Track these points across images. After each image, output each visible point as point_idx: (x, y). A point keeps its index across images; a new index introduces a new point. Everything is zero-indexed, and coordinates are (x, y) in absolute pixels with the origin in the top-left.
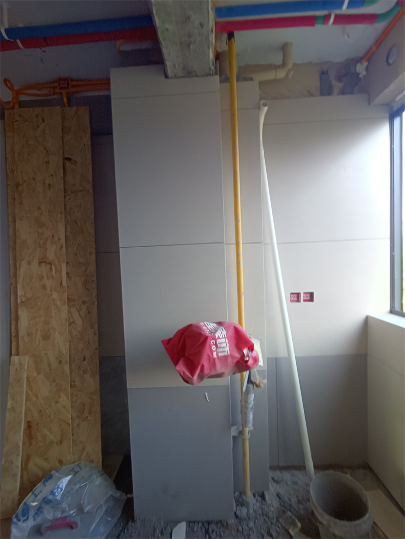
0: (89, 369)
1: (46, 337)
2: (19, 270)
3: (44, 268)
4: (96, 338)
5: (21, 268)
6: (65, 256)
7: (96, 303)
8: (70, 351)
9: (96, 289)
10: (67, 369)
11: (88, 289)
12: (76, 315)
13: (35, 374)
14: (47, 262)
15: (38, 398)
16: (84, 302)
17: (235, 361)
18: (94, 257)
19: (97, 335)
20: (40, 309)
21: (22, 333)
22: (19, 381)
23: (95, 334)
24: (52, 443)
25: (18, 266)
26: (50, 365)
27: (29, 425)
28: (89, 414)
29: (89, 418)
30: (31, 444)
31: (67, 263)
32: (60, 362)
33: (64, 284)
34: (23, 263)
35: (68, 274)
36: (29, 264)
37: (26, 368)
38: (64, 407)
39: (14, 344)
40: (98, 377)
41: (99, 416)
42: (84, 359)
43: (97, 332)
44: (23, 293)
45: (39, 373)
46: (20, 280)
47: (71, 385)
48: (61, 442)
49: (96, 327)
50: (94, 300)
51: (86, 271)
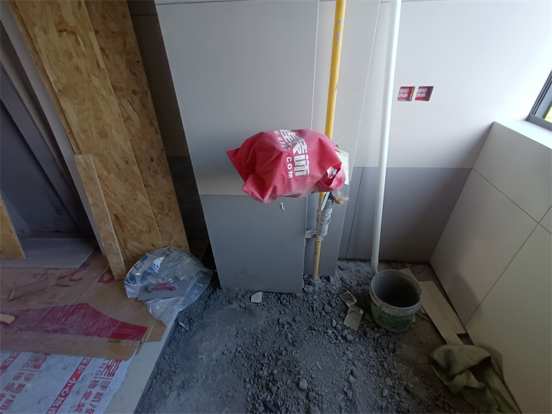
0: (159, 170)
1: (103, 135)
2: (37, 43)
3: (68, 40)
4: (160, 137)
5: (38, 38)
6: (90, 21)
7: (149, 93)
8: (134, 151)
9: (144, 74)
10: (136, 169)
11: (135, 74)
12: (129, 108)
13: (106, 174)
14: (68, 29)
15: (116, 195)
16: (134, 92)
17: (315, 181)
18: (129, 22)
19: (159, 134)
20: (84, 100)
21: (75, 129)
22: (91, 179)
23: (157, 133)
24: (141, 232)
25: (32, 36)
26: (117, 166)
27: (116, 217)
28: (170, 210)
29: (170, 214)
30: (123, 232)
31: (96, 32)
32: (127, 162)
33: (102, 65)
34: (36, 30)
35: (102, 49)
36: (45, 33)
37: (94, 168)
38: (144, 204)
39: (72, 141)
40: (170, 178)
41: (179, 213)
42: (152, 160)
43: (158, 130)
44: (56, 79)
45: (109, 172)
46: (44, 57)
47: (145, 185)
48: (150, 232)
49: (156, 124)
50: (147, 89)
51: (125, 45)
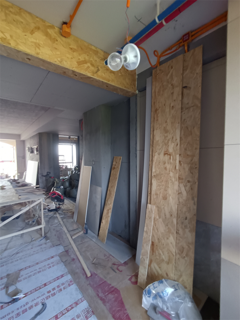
1: (165, 198)
2: (154, 158)
3: (167, 157)
4: (195, 207)
6: (179, 150)
7: (197, 183)
9: (198, 174)
10: (175, 221)
11: (192, 173)
12: (183, 189)
14: (168, 154)
15: (158, 231)
16: (189, 182)
18: (198, 151)
20: (163, 181)
21: (153, 193)
22: (150, 218)
25: (153, 156)
27: (153, 244)
29: (186, 258)
30: (153, 254)
31: (180, 155)
33: (177, 168)
35: (180, 162)
36: (159, 155)
37: (154, 213)
42: (186, 219)
43: (196, 203)
44: (155, 171)
45: (160, 217)
46: (154, 163)
51: (192, 160)
